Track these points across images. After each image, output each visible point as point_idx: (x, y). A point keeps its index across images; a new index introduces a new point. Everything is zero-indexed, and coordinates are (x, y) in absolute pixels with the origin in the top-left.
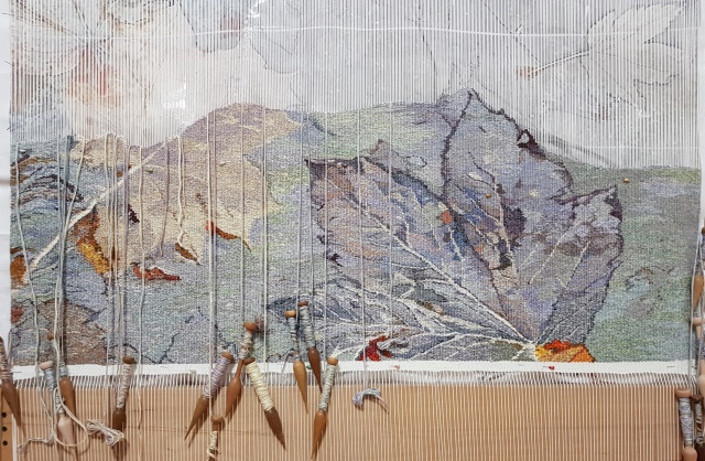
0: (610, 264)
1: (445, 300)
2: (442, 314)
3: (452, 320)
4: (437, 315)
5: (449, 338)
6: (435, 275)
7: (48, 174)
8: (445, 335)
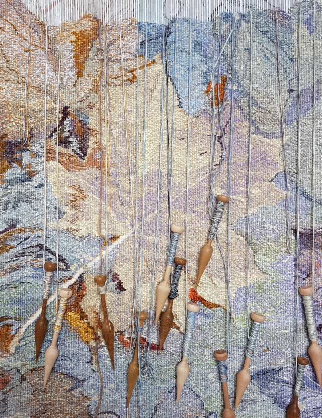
7: (34, 243)
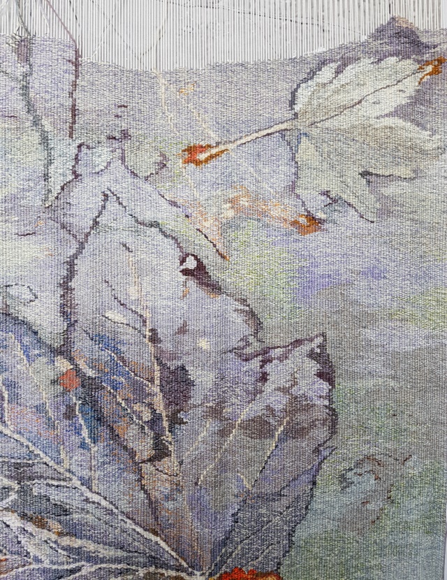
0: (317, 451)
1: (66, 512)
2: (60, 534)
3: (77, 543)
4: (54, 537)
5: (72, 571)
6: (50, 473)
8: (66, 567)
